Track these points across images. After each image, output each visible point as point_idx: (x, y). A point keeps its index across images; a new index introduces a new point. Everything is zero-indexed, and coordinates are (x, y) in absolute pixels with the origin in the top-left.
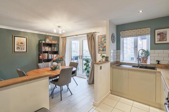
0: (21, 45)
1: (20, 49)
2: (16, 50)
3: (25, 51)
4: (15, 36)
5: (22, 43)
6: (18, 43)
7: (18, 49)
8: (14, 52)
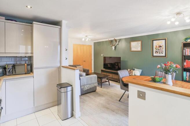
0: (159, 48)
1: (159, 53)
2: (155, 55)
3: (164, 55)
4: (153, 40)
5: (160, 46)
6: (156, 47)
7: (156, 53)
8: (153, 56)
